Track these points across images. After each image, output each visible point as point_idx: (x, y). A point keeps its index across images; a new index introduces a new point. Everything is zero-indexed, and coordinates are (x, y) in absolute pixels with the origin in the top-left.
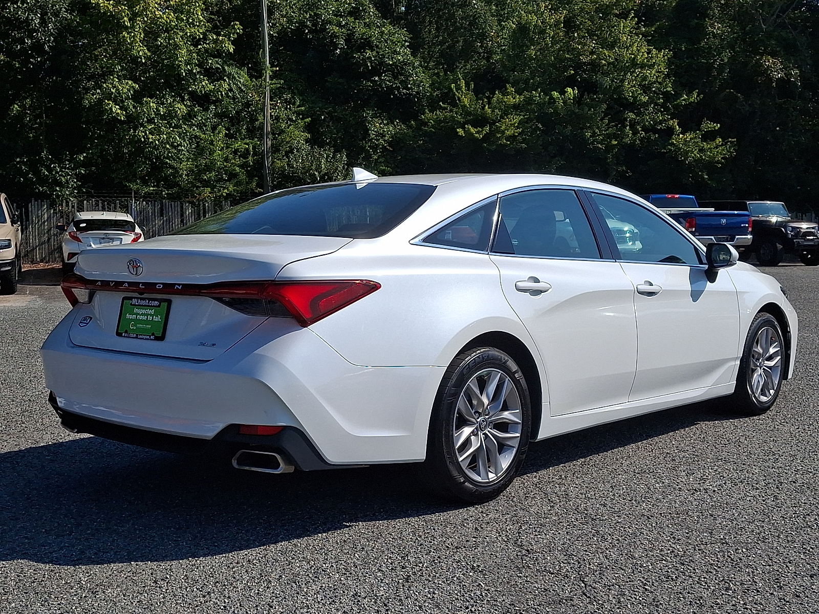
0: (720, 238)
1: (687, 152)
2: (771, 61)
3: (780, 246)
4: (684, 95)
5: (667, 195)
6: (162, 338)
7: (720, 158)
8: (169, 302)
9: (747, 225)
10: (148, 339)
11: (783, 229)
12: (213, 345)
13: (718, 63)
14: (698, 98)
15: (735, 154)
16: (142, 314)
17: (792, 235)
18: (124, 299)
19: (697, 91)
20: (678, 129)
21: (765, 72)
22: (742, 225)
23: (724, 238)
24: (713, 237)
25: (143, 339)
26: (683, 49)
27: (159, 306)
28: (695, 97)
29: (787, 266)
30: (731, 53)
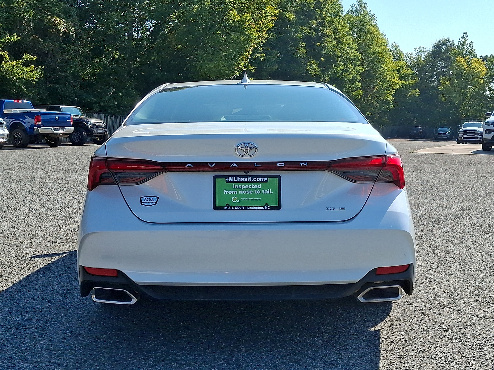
0: (55, 128)
1: (14, 73)
2: (59, 21)
3: (84, 134)
4: (8, 36)
5: (14, 100)
6: (279, 207)
7: (34, 78)
8: (279, 177)
9: (70, 120)
10: (262, 209)
11: (85, 123)
12: (343, 208)
13: (26, 18)
14: (17, 39)
15: (43, 76)
16: (245, 189)
17: (91, 127)
18: (215, 178)
19: (16, 34)
20: (8, 57)
21: (56, 27)
22: (68, 120)
23: (58, 128)
24: (52, 128)
25: (255, 209)
26: (3, 6)
27: (267, 181)
28: (16, 38)
29: (90, 145)
30: (33, 12)
